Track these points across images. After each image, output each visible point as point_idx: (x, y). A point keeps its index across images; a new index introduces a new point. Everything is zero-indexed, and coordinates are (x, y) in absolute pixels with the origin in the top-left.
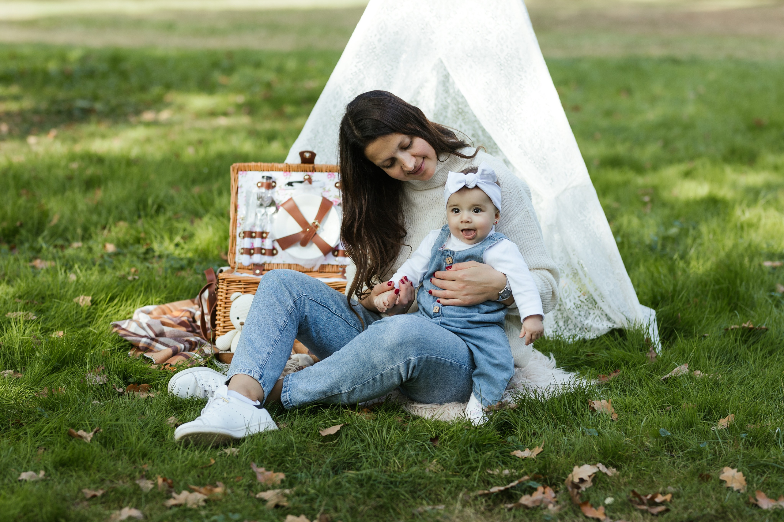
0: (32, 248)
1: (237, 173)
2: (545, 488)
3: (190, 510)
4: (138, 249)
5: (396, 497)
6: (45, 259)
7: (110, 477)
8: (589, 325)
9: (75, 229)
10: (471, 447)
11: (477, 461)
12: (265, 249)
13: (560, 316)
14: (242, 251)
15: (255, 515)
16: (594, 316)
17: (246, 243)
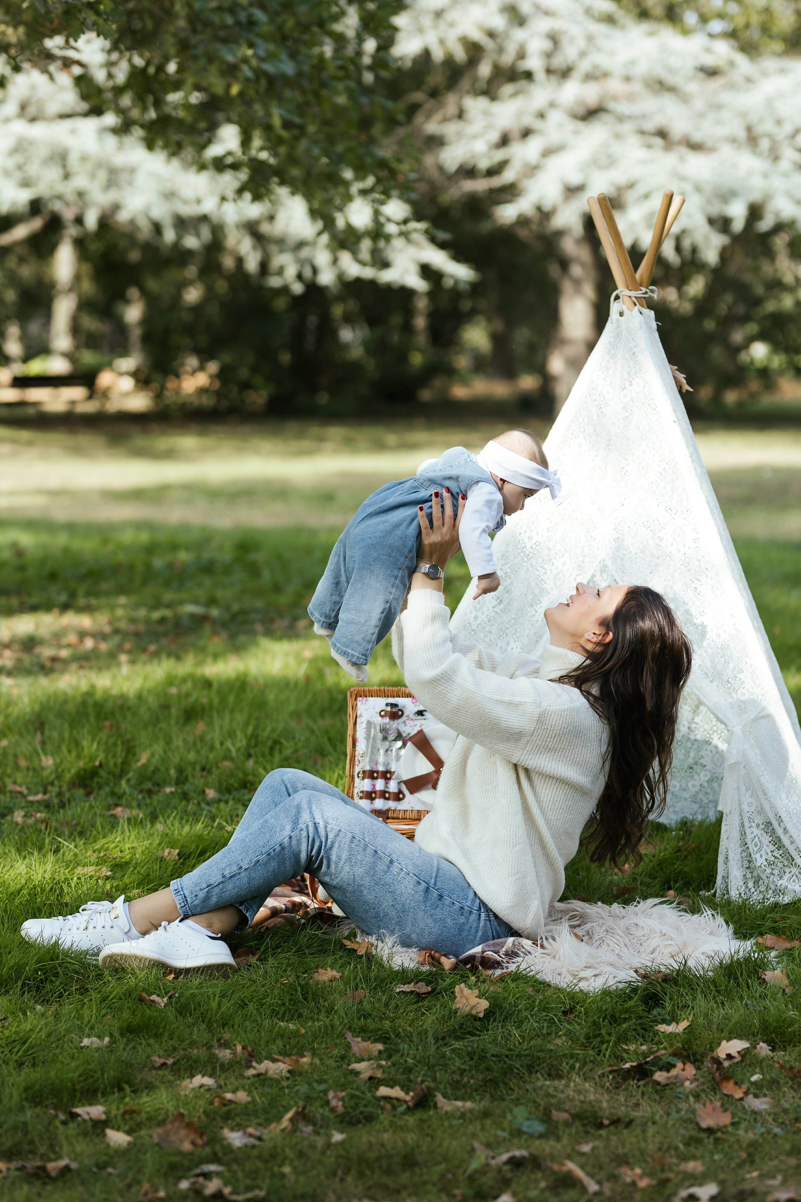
0: (113, 794)
1: (356, 699)
2: (684, 1064)
3: (271, 1079)
4: (244, 794)
5: (507, 1072)
6: (129, 806)
7: (184, 1045)
8: (783, 886)
9: (167, 770)
10: (604, 1018)
11: (610, 1034)
12: (389, 793)
13: (749, 875)
14: (361, 795)
15: (342, 1085)
16: (791, 875)
17: (366, 785)
